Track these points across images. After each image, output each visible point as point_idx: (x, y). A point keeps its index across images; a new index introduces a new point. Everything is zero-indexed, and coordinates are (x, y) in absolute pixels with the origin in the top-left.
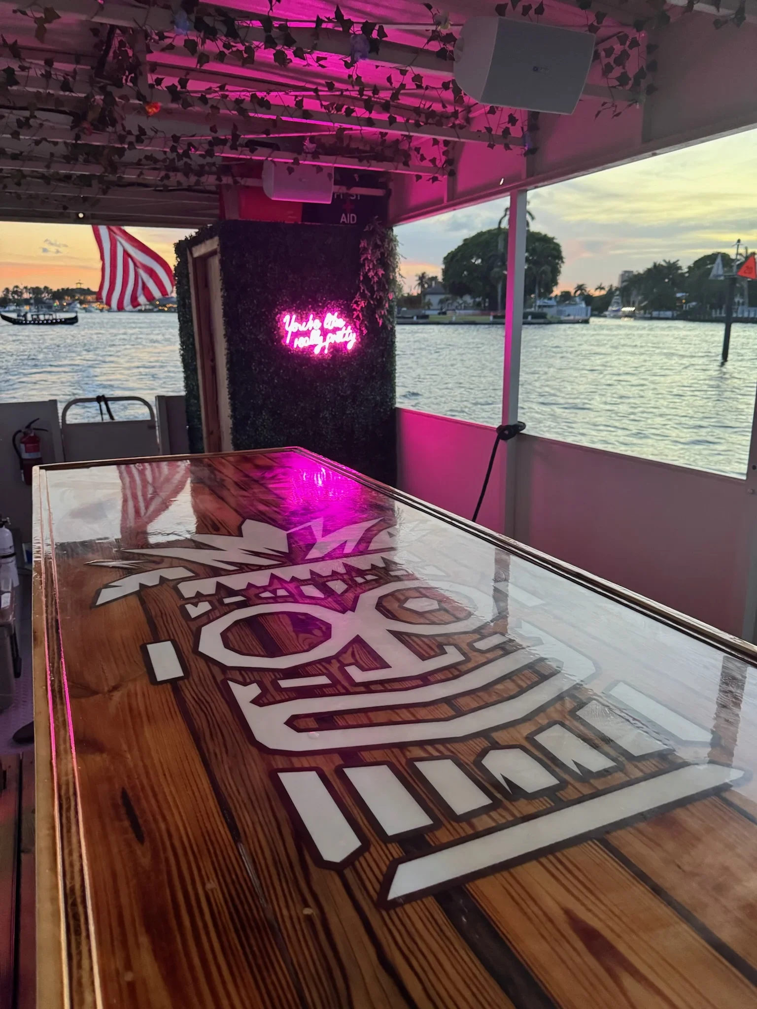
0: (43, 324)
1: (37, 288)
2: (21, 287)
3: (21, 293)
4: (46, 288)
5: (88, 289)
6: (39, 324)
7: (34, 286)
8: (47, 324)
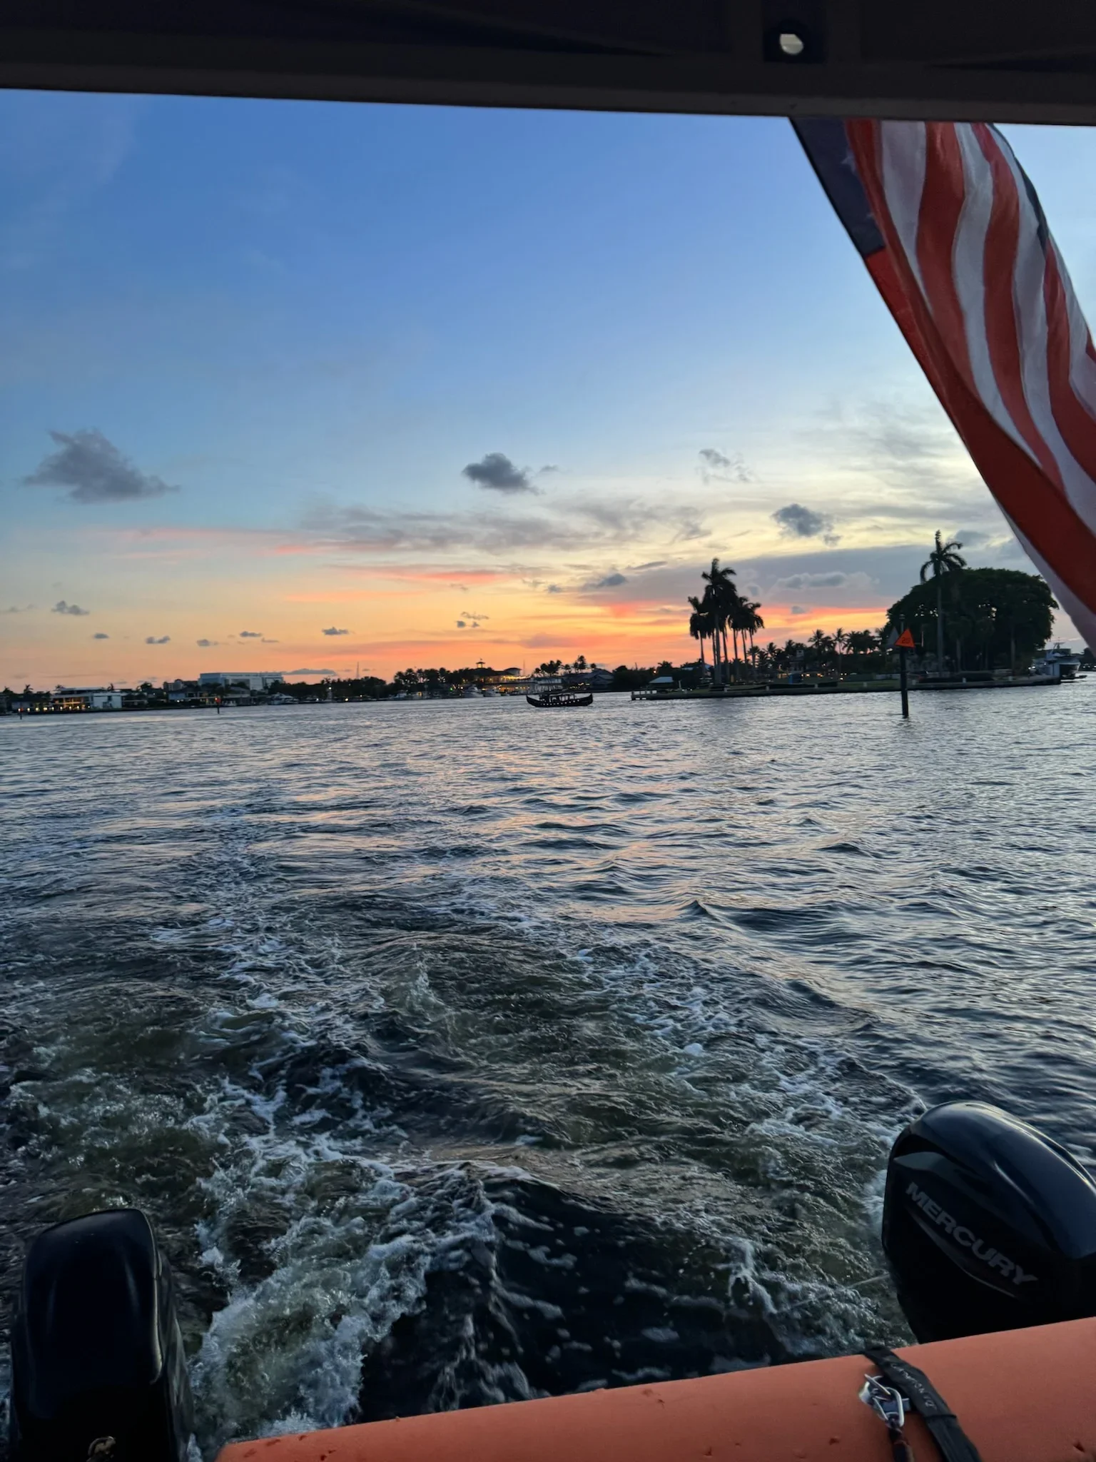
0: (564, 705)
1: (432, 671)
2: (415, 670)
3: (415, 678)
4: (442, 670)
5: (490, 669)
6: (560, 706)
7: (428, 668)
8: (568, 705)
